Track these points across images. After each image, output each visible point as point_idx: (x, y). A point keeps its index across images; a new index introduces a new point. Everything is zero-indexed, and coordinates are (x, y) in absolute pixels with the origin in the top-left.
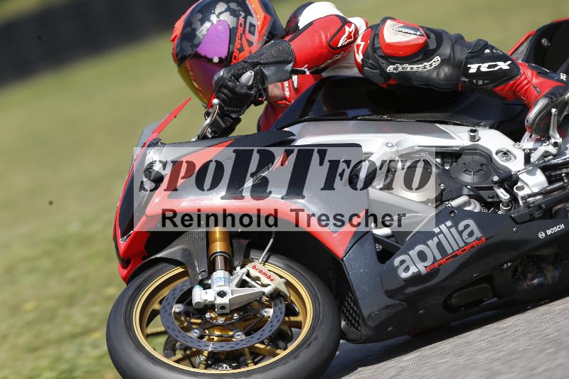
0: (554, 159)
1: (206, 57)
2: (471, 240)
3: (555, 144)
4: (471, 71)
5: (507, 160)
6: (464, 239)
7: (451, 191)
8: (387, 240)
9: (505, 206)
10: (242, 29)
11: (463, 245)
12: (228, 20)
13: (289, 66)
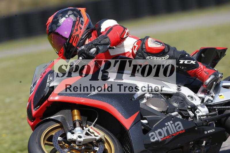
0: (211, 102)
1: (62, 36)
2: (179, 130)
3: (212, 97)
4: (180, 63)
5: (192, 100)
6: (177, 129)
7: (171, 109)
8: (146, 125)
9: (191, 119)
10: (78, 22)
11: (176, 132)
12: (73, 18)
13: (108, 46)
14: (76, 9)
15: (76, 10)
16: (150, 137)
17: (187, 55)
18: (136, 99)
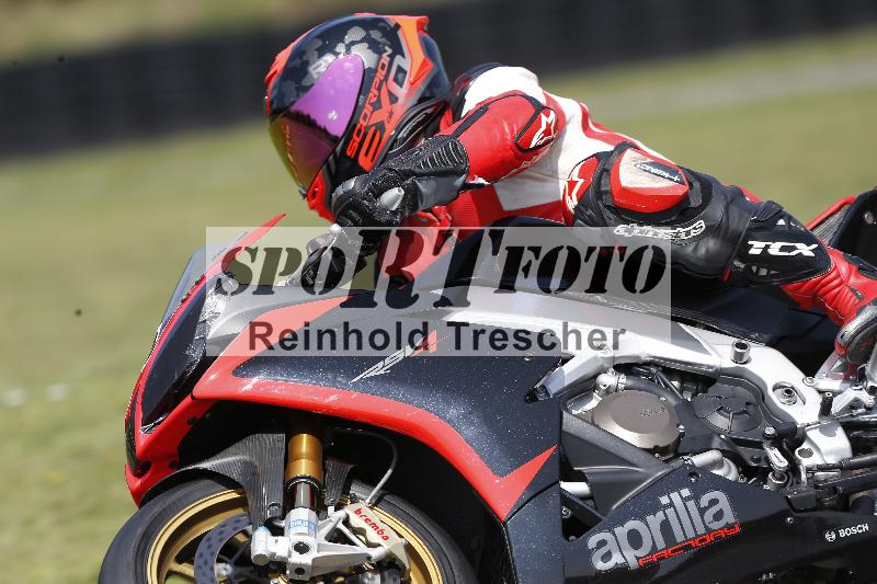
0: (866, 414)
2: (717, 525)
3: (873, 390)
4: (752, 251)
5: (790, 403)
6: (707, 522)
7: (694, 439)
8: (581, 502)
9: (777, 479)
10: (384, 73)
11: (703, 531)
12: (363, 55)
13: (459, 181)
14: (382, 20)
15: (381, 24)
16: (590, 553)
17: (781, 222)
18: (555, 395)
